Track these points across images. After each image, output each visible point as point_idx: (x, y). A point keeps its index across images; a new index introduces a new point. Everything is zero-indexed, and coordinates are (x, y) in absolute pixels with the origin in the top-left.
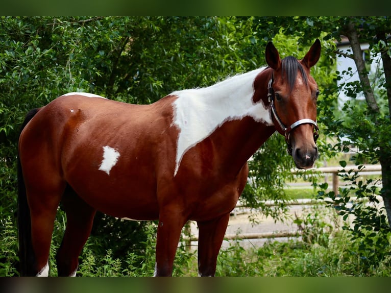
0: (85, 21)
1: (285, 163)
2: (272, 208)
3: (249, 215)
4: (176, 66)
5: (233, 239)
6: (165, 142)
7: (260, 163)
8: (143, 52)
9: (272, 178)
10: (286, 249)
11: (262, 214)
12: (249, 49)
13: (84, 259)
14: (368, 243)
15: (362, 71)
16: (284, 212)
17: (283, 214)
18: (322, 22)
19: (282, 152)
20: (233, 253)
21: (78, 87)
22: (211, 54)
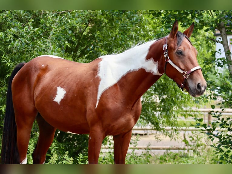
0: (61, 12)
1: (179, 105)
2: (170, 132)
3: (155, 135)
4: (116, 43)
5: (145, 149)
6: (92, 87)
7: (164, 104)
8: (96, 33)
9: (170, 113)
10: (177, 157)
11: (163, 135)
12: (159, 34)
13: (51, 156)
14: (225, 156)
15: (227, 51)
16: (177, 135)
17: (176, 136)
18: (204, 21)
19: (177, 98)
20: (144, 158)
21: (54, 52)
22: (137, 36)
